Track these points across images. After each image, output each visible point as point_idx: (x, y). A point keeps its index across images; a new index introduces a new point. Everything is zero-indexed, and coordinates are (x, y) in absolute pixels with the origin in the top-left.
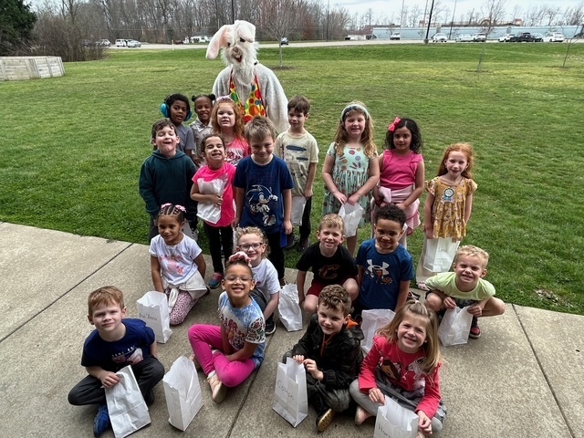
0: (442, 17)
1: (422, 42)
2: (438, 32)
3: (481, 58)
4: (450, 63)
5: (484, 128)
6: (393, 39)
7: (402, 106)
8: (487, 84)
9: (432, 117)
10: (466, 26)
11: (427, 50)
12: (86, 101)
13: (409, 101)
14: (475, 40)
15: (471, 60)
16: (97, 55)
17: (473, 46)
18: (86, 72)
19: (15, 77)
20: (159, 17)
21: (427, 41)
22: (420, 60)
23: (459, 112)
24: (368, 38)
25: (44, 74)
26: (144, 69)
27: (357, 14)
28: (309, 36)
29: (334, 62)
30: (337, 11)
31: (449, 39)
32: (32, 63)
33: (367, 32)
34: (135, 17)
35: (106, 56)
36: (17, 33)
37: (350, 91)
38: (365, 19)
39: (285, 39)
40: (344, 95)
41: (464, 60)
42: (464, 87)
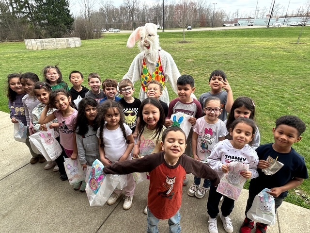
0: (280, 12)
1: (266, 27)
2: (277, 21)
3: (300, 35)
4: (281, 38)
5: (290, 78)
6: (249, 25)
7: (243, 64)
8: (301, 51)
9: (259, 71)
10: (295, 17)
11: (267, 32)
12: (85, 59)
13: (248, 61)
14: (299, 25)
15: (294, 36)
16: (99, 36)
17: (297, 28)
18: (91, 44)
19: (60, 47)
20: (130, 17)
21: (268, 26)
22: (262, 37)
23: (276, 68)
24: (236, 25)
25: (72, 46)
26: (117, 43)
27: (230, 13)
28: (203, 25)
29: (213, 39)
30: (219, 11)
31: (284, 24)
32: (68, 41)
33: (235, 22)
34: (119, 18)
35: (102, 36)
36: (66, 27)
37: (216, 55)
38: (234, 15)
39: (189, 27)
40: (212, 57)
41: (290, 36)
42: (285, 53)
